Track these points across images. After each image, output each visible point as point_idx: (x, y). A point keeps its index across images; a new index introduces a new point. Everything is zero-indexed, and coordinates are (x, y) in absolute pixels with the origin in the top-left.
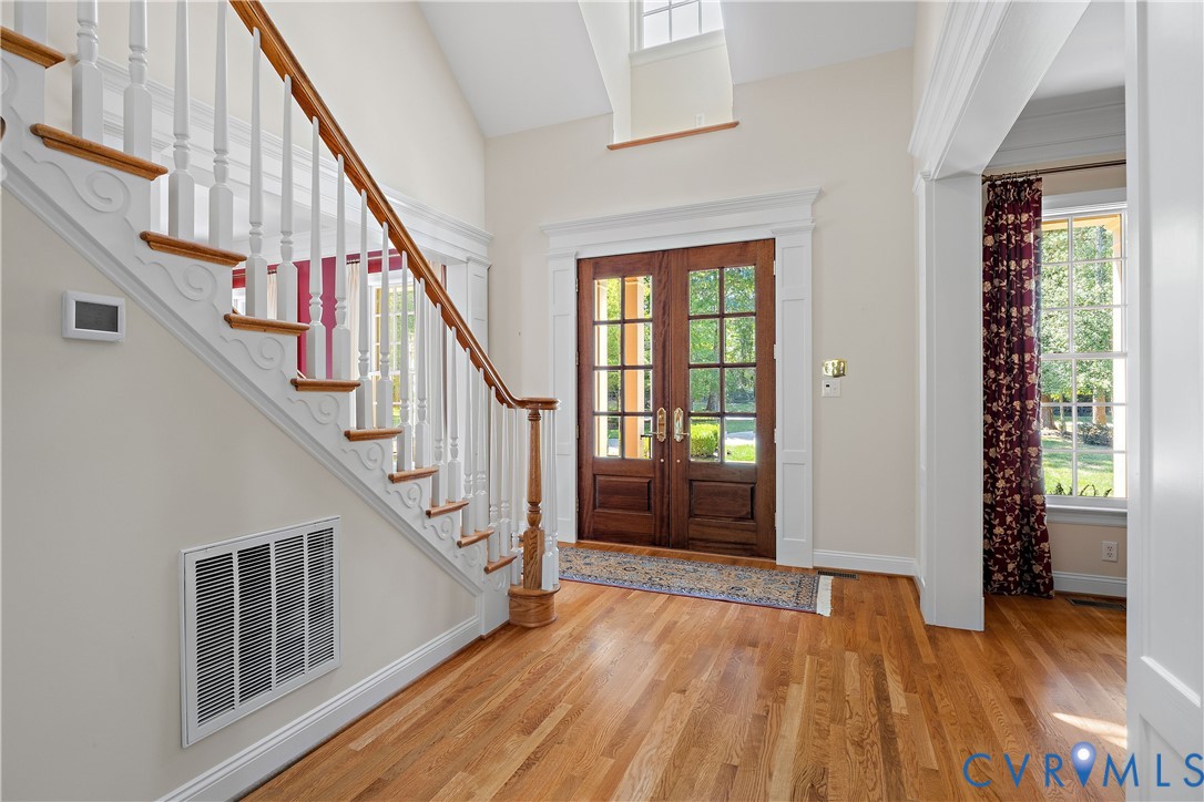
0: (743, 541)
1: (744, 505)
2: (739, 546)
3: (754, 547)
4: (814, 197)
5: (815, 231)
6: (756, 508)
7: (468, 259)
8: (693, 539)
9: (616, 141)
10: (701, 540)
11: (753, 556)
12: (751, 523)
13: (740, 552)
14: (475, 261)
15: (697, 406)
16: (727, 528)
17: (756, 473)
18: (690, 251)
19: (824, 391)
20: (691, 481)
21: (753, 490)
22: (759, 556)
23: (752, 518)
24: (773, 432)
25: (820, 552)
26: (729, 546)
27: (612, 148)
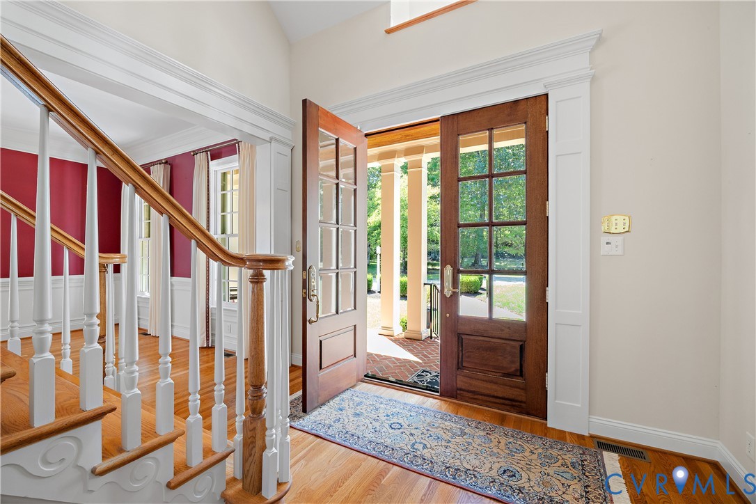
0: (511, 397)
1: (513, 362)
2: (507, 402)
3: (523, 405)
4: (594, 42)
5: (594, 79)
6: (525, 365)
7: (271, 139)
8: (461, 390)
9: (393, 25)
10: (469, 391)
11: (521, 413)
12: (520, 380)
13: (508, 408)
14: (276, 140)
15: (466, 262)
16: (496, 383)
17: (526, 331)
18: (460, 116)
19: (605, 249)
20: (459, 334)
21: (522, 348)
22: (528, 414)
23: (521, 375)
24: (545, 292)
25: (596, 419)
26: (498, 401)
27: (389, 32)
